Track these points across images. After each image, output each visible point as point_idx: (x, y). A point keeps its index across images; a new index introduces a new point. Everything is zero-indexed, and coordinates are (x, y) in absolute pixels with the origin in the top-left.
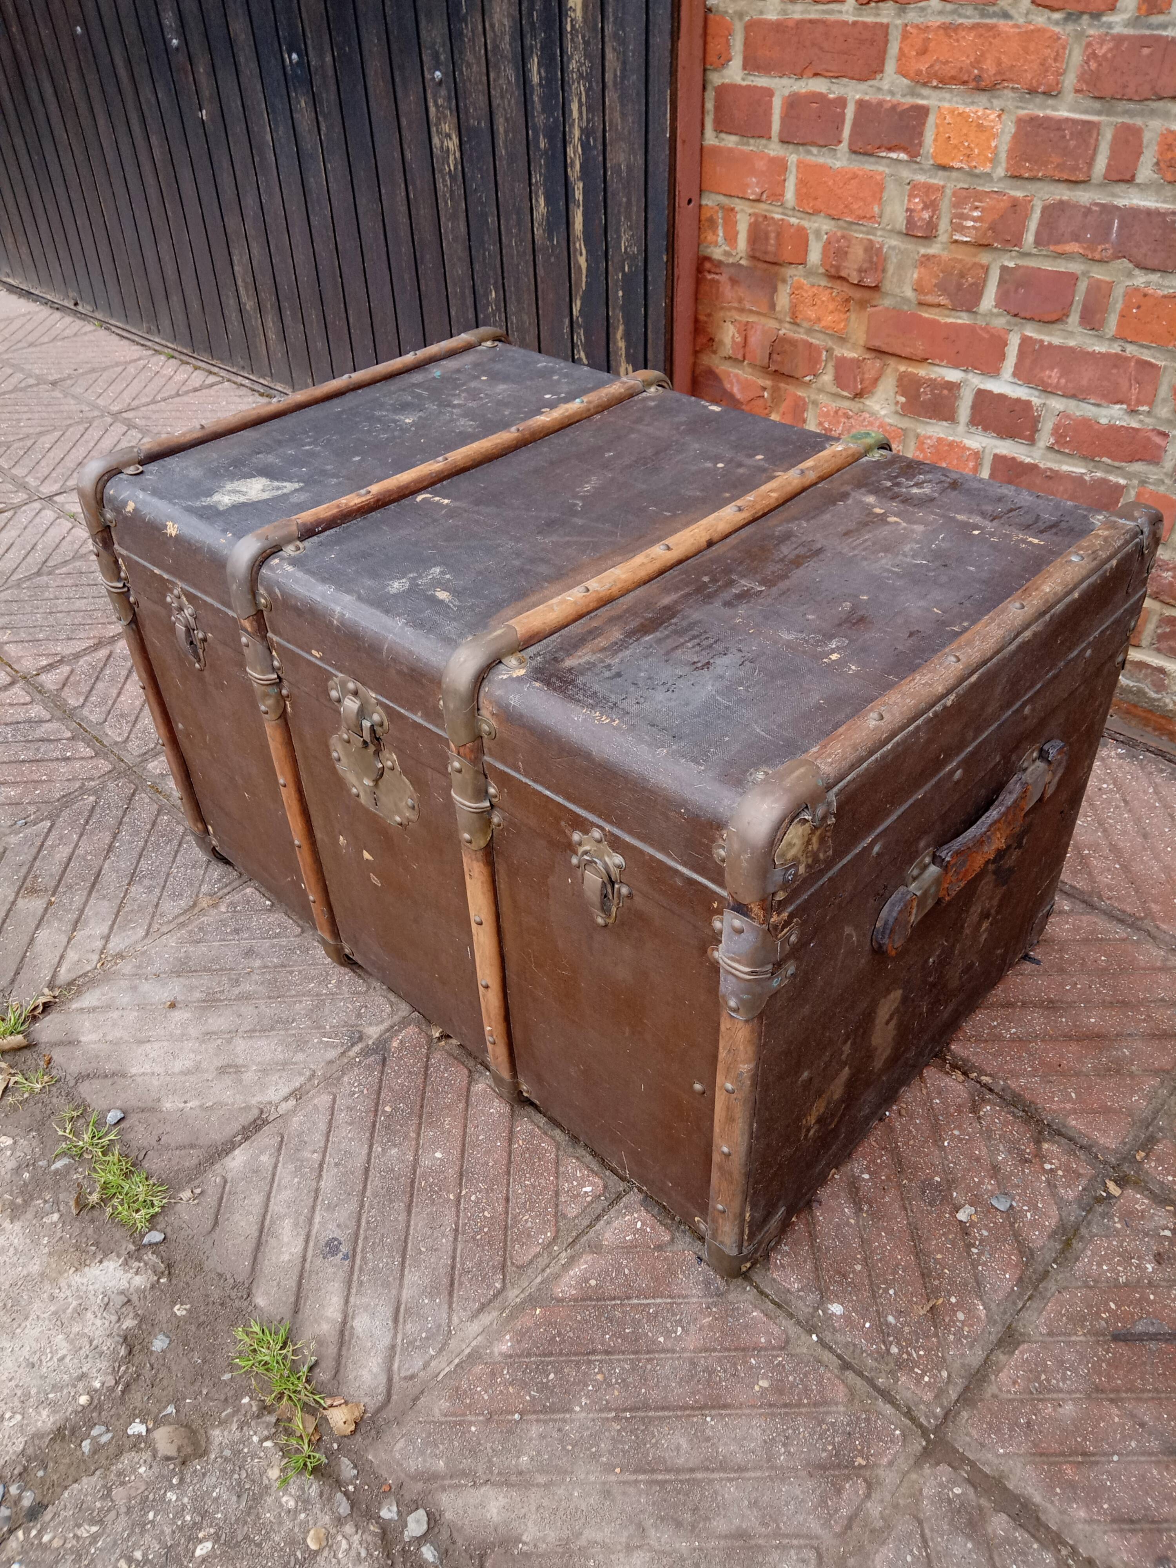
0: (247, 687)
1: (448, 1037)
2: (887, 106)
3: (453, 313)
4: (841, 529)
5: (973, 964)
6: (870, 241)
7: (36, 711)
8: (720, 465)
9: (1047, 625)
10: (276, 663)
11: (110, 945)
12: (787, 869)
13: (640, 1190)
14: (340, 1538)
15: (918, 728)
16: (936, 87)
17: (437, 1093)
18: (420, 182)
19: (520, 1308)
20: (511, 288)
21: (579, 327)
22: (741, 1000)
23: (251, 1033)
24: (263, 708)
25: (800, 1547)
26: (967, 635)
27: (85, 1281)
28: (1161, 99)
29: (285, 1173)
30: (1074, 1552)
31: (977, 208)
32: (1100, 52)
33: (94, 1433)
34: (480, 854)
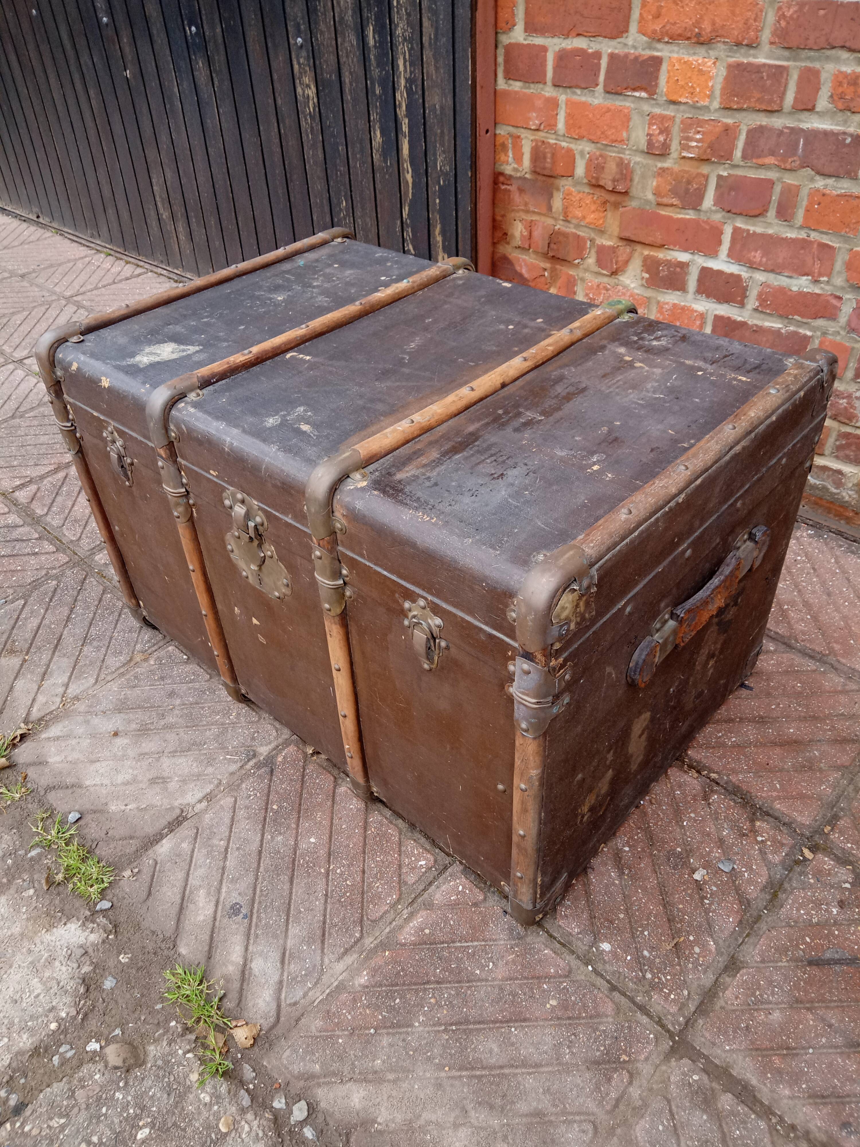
0: (163, 498)
1: (318, 753)
2: (632, 57)
3: (315, 218)
4: (600, 373)
5: (703, 691)
6: (621, 158)
7: (13, 519)
8: (511, 327)
9: (753, 441)
10: (184, 481)
11: (69, 691)
12: (561, 626)
13: (461, 863)
14: (243, 1123)
15: (657, 520)
16: (667, 42)
17: (311, 795)
18: (289, 121)
19: (374, 951)
20: (357, 198)
21: (408, 227)
22: (530, 723)
23: (173, 753)
24: (176, 514)
25: (581, 1122)
26: (693, 450)
27: (53, 938)
28: (834, 48)
29: (200, 856)
30: (781, 1120)
31: (699, 132)
32: (788, 14)
33: (62, 1050)
34: (337, 619)
